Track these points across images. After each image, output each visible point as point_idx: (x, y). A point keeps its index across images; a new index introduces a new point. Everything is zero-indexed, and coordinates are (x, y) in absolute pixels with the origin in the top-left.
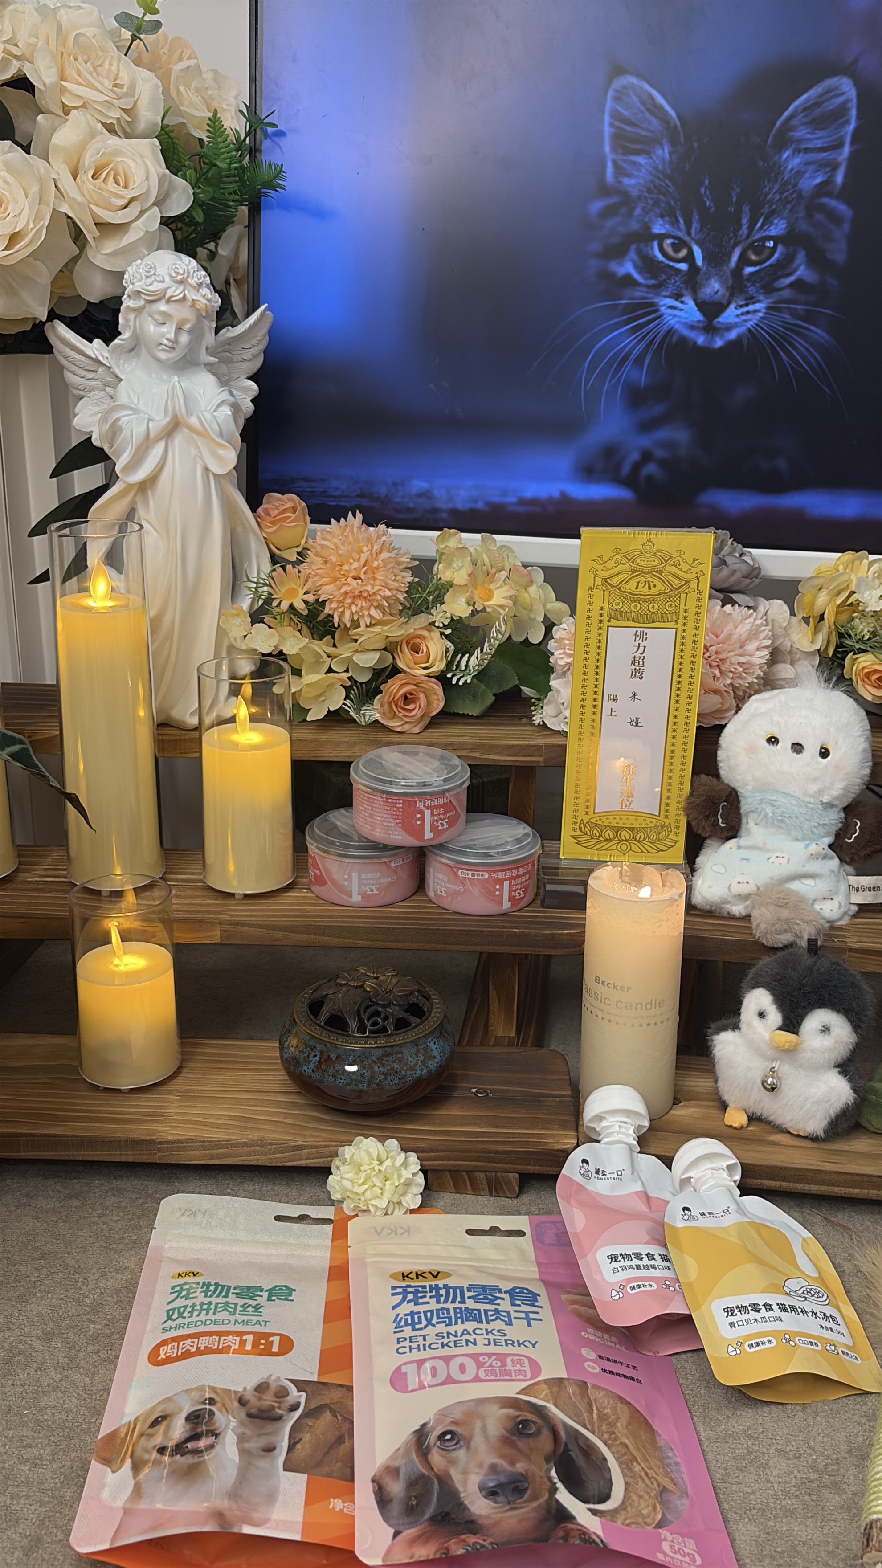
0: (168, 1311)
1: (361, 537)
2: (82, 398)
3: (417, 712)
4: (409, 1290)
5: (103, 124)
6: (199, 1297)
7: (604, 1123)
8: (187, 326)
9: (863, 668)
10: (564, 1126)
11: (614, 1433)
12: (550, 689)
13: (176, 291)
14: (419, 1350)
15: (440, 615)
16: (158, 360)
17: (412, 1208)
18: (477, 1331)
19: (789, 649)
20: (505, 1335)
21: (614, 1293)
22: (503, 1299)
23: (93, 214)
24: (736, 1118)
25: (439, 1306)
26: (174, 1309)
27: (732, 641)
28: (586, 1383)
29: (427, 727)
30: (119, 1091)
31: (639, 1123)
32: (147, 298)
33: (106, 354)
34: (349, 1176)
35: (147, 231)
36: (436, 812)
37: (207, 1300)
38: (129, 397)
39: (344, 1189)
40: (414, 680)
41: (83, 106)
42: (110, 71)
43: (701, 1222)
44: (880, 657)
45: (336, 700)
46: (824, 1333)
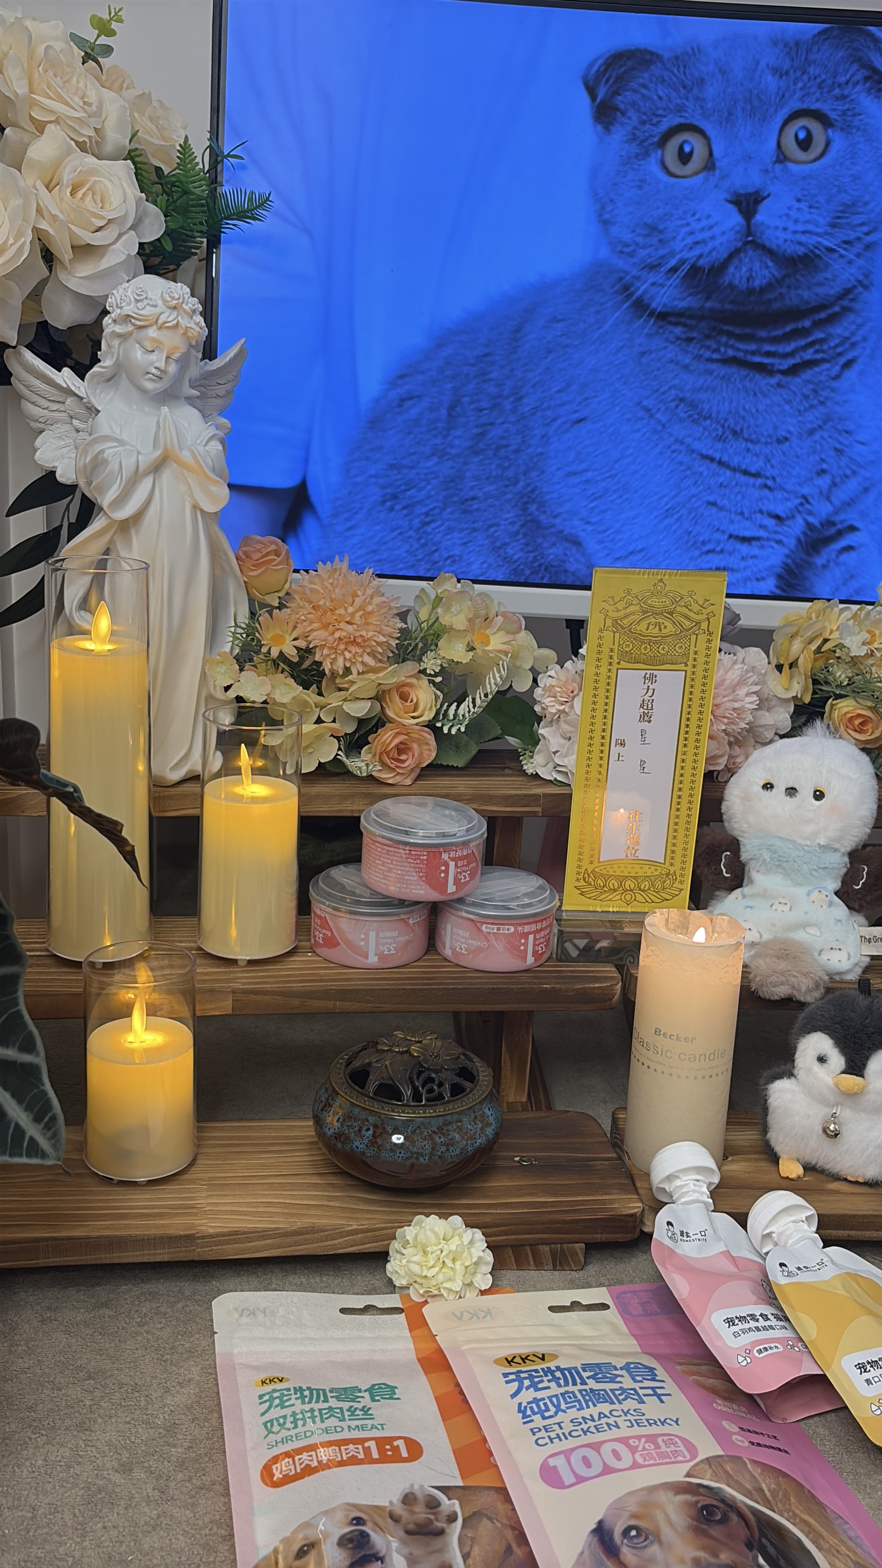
0: (265, 1424)
1: (353, 581)
2: (40, 432)
3: (410, 761)
4: (523, 1375)
5: (74, 141)
6: (298, 1406)
7: (678, 1183)
8: (176, 355)
9: (846, 714)
10: (623, 1189)
11: (790, 1510)
12: (539, 738)
13: (169, 317)
14: (561, 1440)
15: (431, 664)
16: (143, 391)
17: (483, 1289)
18: (614, 1413)
19: (766, 696)
20: (644, 1415)
21: (740, 1359)
22: (622, 1376)
23: (71, 236)
24: (791, 1169)
25: (563, 1390)
26: (271, 1421)
27: (725, 686)
28: (739, 1458)
29: (416, 780)
30: (135, 1184)
31: (709, 1180)
32: (138, 323)
33: (77, 384)
34: (415, 1259)
35: (129, 255)
36: (459, 863)
37: (307, 1407)
38: (112, 429)
39: (410, 1273)
40: (404, 730)
41: (57, 121)
42: (78, 88)
43: (803, 1277)
44: (860, 701)
45: (329, 751)
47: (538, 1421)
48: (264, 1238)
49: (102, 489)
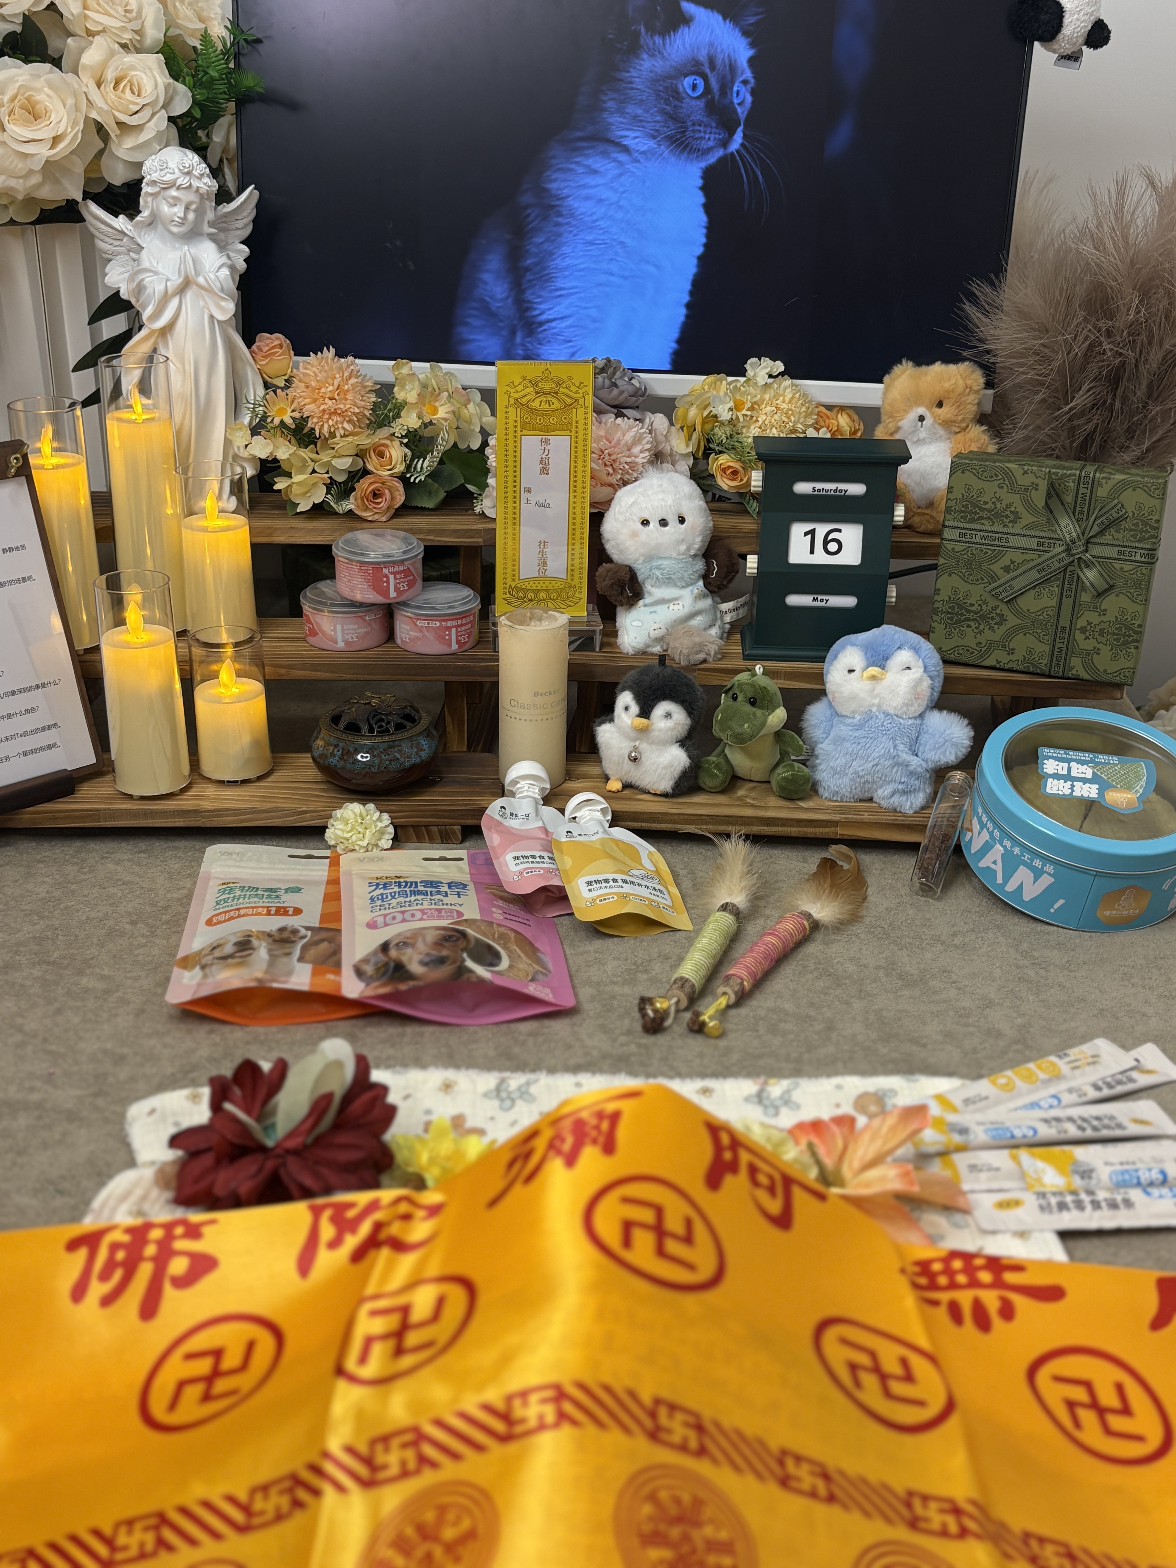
0: (217, 902)
1: (334, 367)
2: (110, 260)
3: (383, 505)
4: (381, 884)
5: (118, 43)
6: (238, 893)
7: (519, 786)
8: (194, 207)
9: (721, 465)
10: (494, 794)
12: (487, 485)
13: (183, 181)
14: (385, 910)
15: (399, 428)
16: (171, 232)
17: (384, 848)
18: (424, 900)
19: (669, 452)
20: (442, 901)
21: (513, 877)
22: (444, 886)
23: (115, 117)
24: (614, 785)
25: (400, 890)
26: (221, 900)
27: (621, 446)
29: (391, 518)
31: (542, 786)
32: (162, 186)
33: (130, 227)
34: (340, 828)
35: (157, 130)
36: (398, 576)
37: (243, 894)
38: (151, 262)
39: (337, 837)
40: (380, 480)
41: (104, 31)
43: (577, 838)
44: (733, 456)
45: (319, 495)
46: (652, 897)
47: (379, 903)
48: (246, 813)
49: (144, 307)
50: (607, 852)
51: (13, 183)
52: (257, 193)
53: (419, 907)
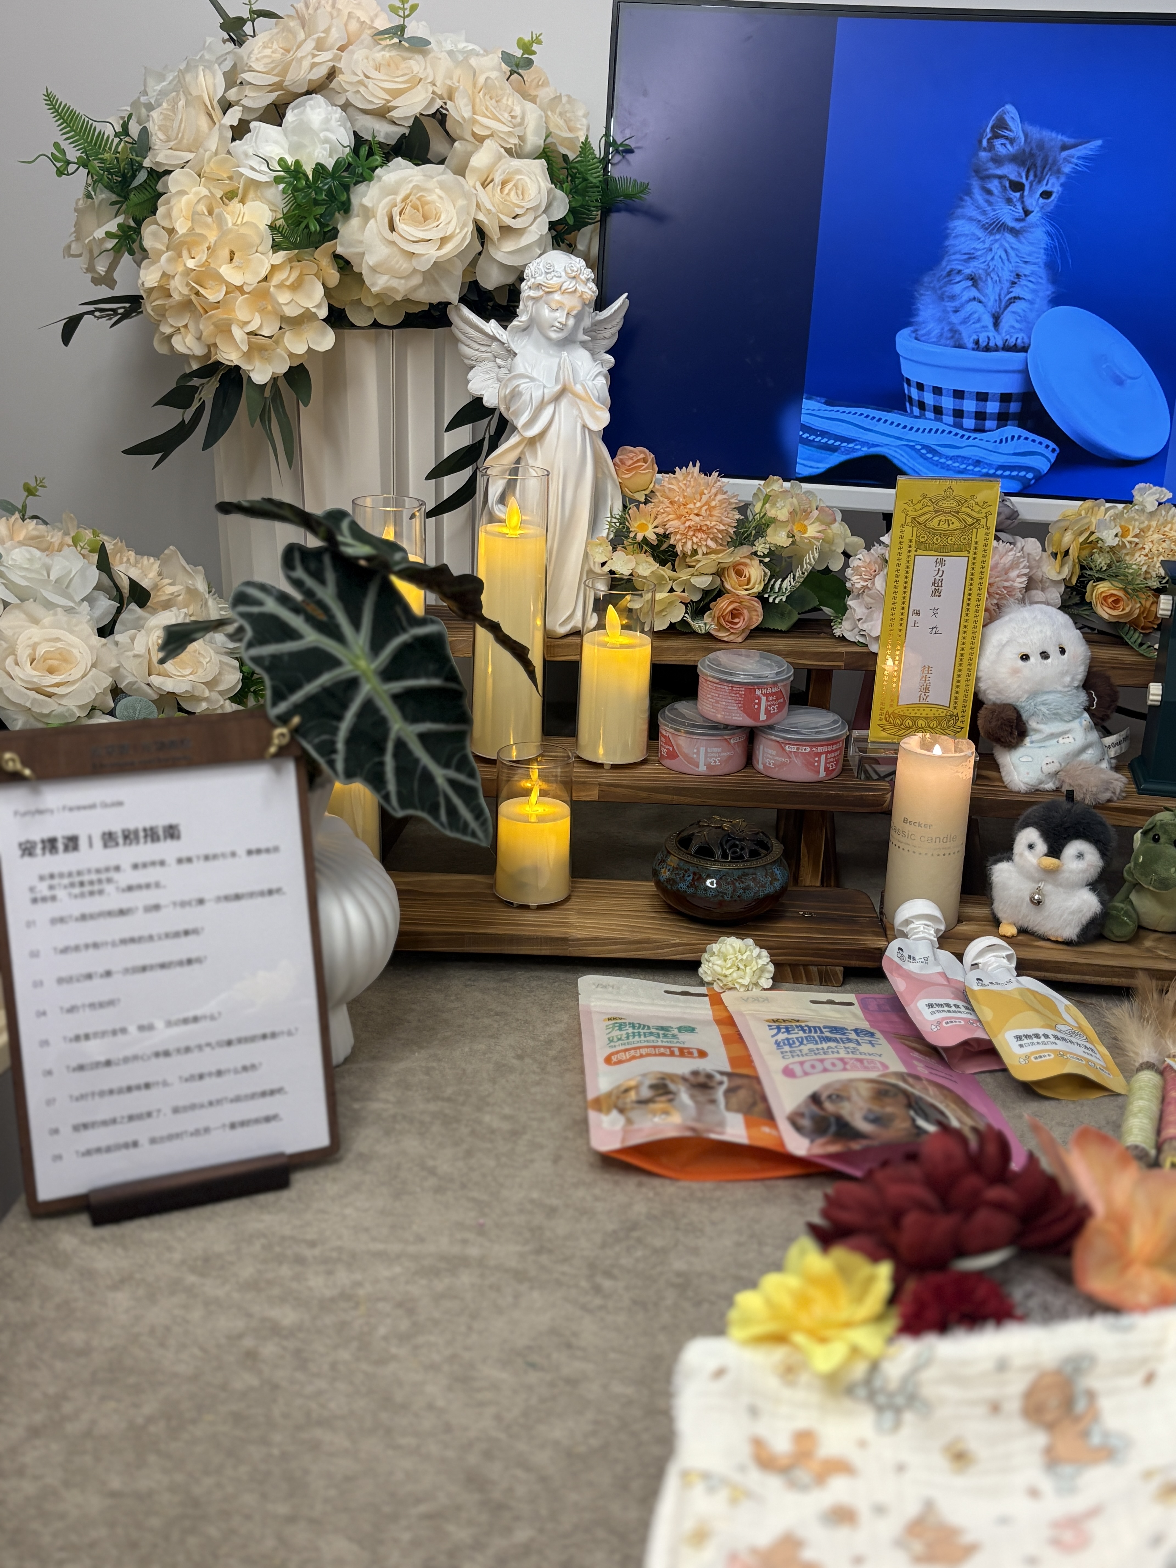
0: (609, 1039)
1: (702, 482)
2: (472, 367)
3: (741, 624)
4: (782, 1027)
5: (504, 148)
6: (630, 1030)
7: (912, 926)
8: (574, 313)
9: (1101, 593)
10: (876, 934)
12: (847, 608)
13: (569, 285)
14: (799, 1057)
15: (761, 547)
16: (549, 339)
17: (766, 987)
18: (838, 1047)
19: (1041, 578)
20: (859, 1050)
21: (933, 1027)
22: (850, 1033)
23: (498, 220)
24: (1009, 929)
25: (806, 1035)
26: (613, 1037)
27: (998, 570)
29: (747, 638)
30: (528, 907)
31: (937, 927)
32: (547, 289)
33: (501, 333)
35: (539, 234)
36: (770, 698)
37: (636, 1031)
38: (525, 369)
39: (714, 973)
40: (739, 599)
41: (492, 135)
42: (507, 105)
43: (991, 987)
44: (1116, 584)
45: (678, 614)
46: (1086, 1056)
47: (787, 1048)
48: (616, 944)
49: (518, 414)
50: (1027, 1003)
51: (394, 283)
52: (627, 301)
53: (836, 1055)
